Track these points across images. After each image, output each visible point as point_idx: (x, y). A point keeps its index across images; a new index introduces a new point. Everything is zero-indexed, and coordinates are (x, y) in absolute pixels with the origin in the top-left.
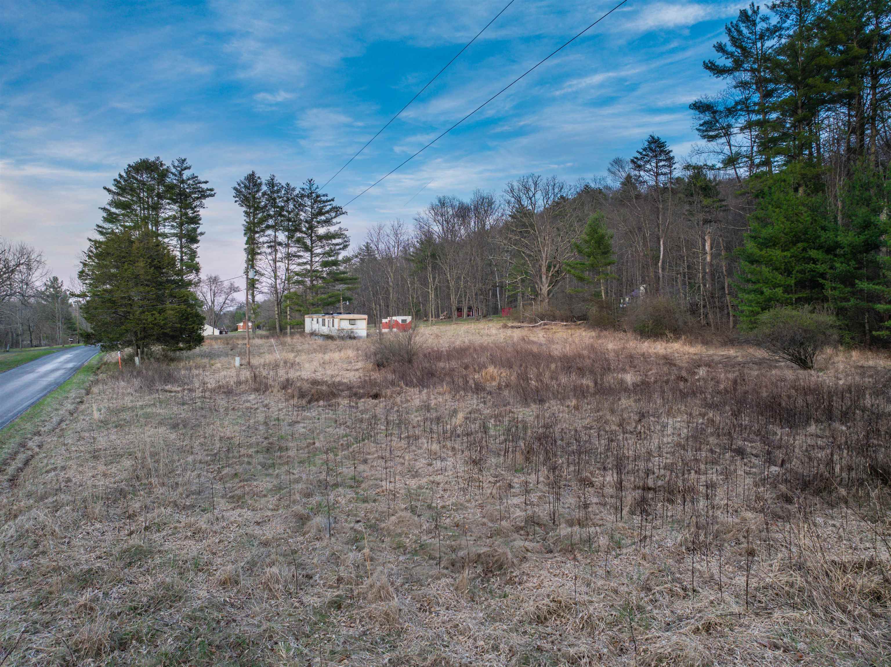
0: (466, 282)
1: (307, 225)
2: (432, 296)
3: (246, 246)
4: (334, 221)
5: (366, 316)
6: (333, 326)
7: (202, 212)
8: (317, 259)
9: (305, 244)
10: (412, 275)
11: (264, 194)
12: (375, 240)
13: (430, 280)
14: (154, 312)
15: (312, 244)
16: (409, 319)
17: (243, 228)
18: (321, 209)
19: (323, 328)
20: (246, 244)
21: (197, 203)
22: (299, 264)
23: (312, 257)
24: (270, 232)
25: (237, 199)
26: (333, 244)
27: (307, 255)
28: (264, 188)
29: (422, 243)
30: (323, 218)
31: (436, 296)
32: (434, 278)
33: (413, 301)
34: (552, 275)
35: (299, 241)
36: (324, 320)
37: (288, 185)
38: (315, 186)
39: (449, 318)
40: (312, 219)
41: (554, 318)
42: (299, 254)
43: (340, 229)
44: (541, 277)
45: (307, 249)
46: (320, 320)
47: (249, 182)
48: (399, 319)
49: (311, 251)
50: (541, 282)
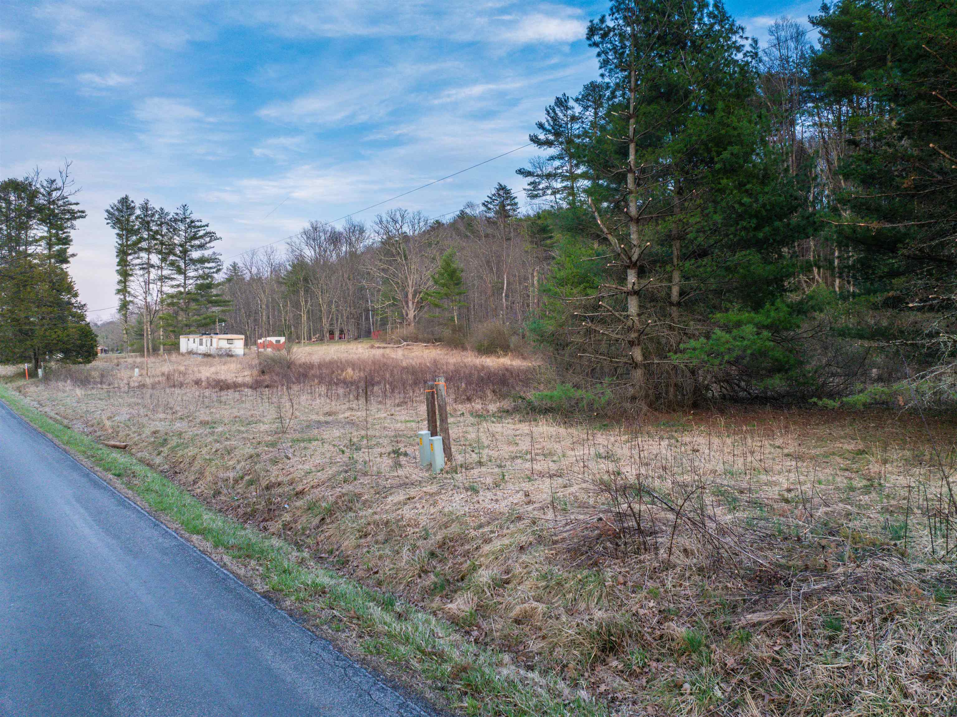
0: (337, 306)
1: (181, 249)
2: (304, 318)
3: (118, 268)
4: (208, 245)
5: (243, 337)
6: (211, 345)
7: (73, 234)
8: (191, 281)
9: (178, 266)
10: (285, 298)
11: (137, 217)
12: (248, 264)
13: (303, 304)
14: (56, 330)
15: (185, 267)
16: (282, 339)
17: (115, 250)
18: (196, 233)
19: (201, 347)
20: (118, 266)
21: (69, 224)
22: (172, 286)
23: (185, 280)
24: (143, 255)
25: (109, 221)
26: (207, 268)
27: (181, 278)
28: (138, 212)
29: (294, 266)
30: (197, 242)
31: (308, 318)
32: (306, 302)
33: (285, 323)
34: (418, 302)
35: (172, 264)
36: (201, 340)
37: (162, 209)
38: (188, 212)
39: (321, 340)
40: (186, 243)
41: (416, 339)
42: (172, 276)
43: (214, 253)
44: (407, 303)
45: (180, 271)
46: (197, 340)
47: (123, 205)
48: (273, 339)
49: (185, 274)
50: (408, 307)
